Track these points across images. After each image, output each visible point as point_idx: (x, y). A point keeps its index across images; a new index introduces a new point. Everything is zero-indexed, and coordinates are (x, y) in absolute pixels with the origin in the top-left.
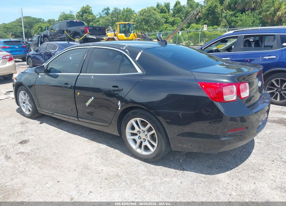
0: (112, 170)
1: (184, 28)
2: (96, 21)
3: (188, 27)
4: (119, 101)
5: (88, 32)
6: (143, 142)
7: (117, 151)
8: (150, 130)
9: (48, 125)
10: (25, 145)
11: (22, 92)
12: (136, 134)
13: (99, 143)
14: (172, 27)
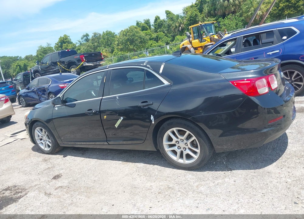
0: (161, 184)
1: (169, 42)
2: (77, 50)
3: (172, 41)
4: (152, 115)
5: (84, 59)
6: (184, 152)
7: (156, 166)
8: (189, 137)
9: (73, 157)
10: (60, 179)
11: (38, 128)
12: (174, 145)
13: (135, 162)
14: (157, 43)
